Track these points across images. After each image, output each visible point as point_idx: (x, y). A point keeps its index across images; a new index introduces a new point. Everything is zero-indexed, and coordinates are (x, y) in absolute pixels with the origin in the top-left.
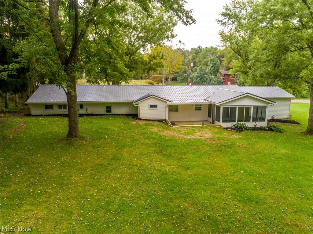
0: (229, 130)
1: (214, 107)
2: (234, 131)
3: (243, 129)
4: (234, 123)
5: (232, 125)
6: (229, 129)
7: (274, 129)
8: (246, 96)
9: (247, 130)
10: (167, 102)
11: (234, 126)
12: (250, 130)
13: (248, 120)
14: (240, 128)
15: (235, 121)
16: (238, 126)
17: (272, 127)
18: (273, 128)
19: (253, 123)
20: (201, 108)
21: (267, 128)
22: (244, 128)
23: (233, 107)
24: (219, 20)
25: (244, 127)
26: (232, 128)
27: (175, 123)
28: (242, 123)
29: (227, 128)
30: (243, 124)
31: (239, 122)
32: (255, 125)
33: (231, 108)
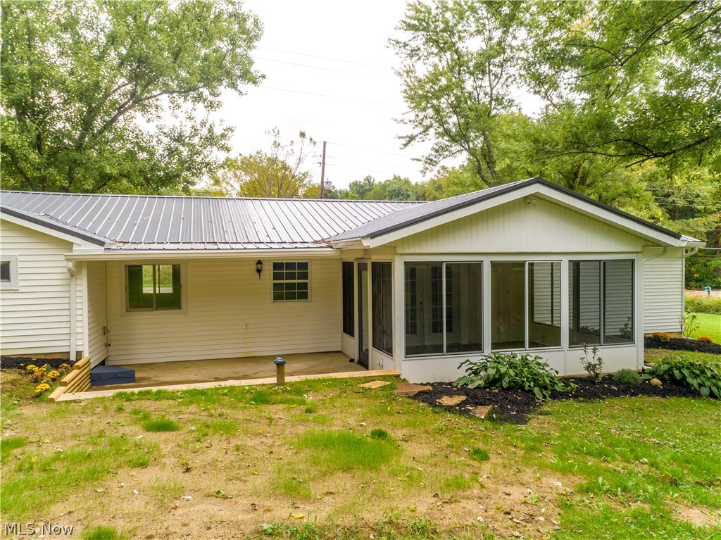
0: (449, 409)
1: (363, 273)
2: (482, 412)
3: (531, 391)
4: (476, 358)
5: (462, 372)
6: (446, 401)
7: (694, 382)
8: (527, 201)
9: (556, 395)
10: (71, 244)
11: (476, 373)
12: (576, 397)
13: (546, 336)
14: (516, 387)
15: (476, 346)
16: (502, 376)
17: (686, 372)
18: (689, 380)
19: (578, 352)
20: (305, 286)
21: (656, 381)
22: (536, 384)
23: (458, 265)
24: (398, 43)
25: (535, 378)
26: (463, 390)
27: (138, 375)
28: (519, 354)
29: (431, 395)
30: (524, 360)
31: (505, 353)
32: (590, 367)
33: (450, 267)
